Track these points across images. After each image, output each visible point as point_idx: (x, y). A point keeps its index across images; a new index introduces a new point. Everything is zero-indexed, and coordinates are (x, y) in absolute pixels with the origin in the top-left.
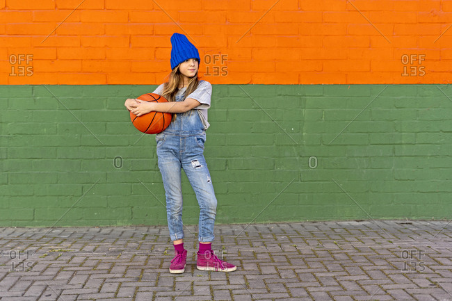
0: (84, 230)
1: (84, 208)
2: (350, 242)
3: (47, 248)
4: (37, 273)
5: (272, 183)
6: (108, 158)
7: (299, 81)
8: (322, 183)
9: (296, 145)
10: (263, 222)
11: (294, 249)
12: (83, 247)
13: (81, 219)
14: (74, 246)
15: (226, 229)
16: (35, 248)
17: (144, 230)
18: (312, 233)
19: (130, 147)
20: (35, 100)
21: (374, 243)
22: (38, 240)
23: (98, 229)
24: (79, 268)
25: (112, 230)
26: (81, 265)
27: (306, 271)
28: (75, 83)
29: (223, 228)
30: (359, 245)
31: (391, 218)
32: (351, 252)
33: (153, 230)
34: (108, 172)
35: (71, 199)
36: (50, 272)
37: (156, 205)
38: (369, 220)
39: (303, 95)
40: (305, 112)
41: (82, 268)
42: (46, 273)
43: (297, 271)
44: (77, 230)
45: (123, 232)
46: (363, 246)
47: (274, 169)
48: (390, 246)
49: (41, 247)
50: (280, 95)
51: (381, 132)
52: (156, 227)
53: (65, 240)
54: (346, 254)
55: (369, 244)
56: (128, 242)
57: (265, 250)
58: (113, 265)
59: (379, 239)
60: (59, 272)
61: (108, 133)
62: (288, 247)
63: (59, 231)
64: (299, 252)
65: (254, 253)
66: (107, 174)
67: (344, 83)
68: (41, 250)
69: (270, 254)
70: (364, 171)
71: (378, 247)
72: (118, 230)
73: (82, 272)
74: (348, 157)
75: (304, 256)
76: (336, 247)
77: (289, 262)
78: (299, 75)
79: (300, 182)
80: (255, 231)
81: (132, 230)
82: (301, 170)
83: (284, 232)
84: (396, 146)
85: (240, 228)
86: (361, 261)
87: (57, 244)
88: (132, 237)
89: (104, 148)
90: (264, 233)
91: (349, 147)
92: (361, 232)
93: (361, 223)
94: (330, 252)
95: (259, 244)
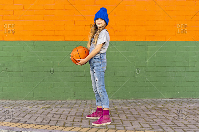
0: (55, 101)
1: (54, 92)
2: (168, 105)
3: (41, 106)
4: (39, 114)
5: (134, 82)
6: (65, 71)
7: (145, 39)
8: (155, 82)
9: (144, 67)
10: (130, 99)
11: (145, 107)
12: (56, 106)
13: (53, 97)
14: (52, 106)
15: (114, 101)
16: (36, 107)
17: (80, 102)
18: (152, 102)
19: (74, 67)
20: (35, 47)
21: (178, 105)
22: (36, 104)
23: (61, 101)
24: (56, 113)
25: (66, 102)
26: (57, 112)
27: (151, 114)
28: (52, 40)
29: (113, 101)
30: (172, 106)
31: (185, 98)
32: (169, 108)
33: (83, 101)
34: (65, 77)
35: (49, 88)
36: (45, 114)
37: (85, 91)
38: (175, 98)
39: (147, 46)
40: (148, 52)
41: (57, 113)
42: (43, 114)
43: (147, 114)
44: (52, 101)
45: (71, 102)
46: (174, 106)
47: (135, 76)
48: (185, 106)
49: (38, 106)
50: (137, 45)
51: (180, 61)
52: (84, 101)
53: (48, 104)
54: (167, 109)
55: (176, 106)
56: (74, 105)
57: (133, 107)
58: (70, 112)
59: (180, 104)
60: (48, 114)
61: (65, 61)
62: (142, 107)
63: (44, 102)
64: (147, 108)
65: (128, 108)
66: (64, 78)
67: (164, 40)
68: (38, 107)
69: (135, 109)
70: (173, 78)
71: (180, 106)
72: (69, 102)
73: (58, 114)
74: (166, 72)
75: (149, 109)
76: (162, 106)
77: (144, 111)
78: (145, 37)
79: (146, 82)
80: (127, 102)
81: (75, 102)
82: (146, 77)
83: (139, 102)
84: (187, 67)
85: (120, 101)
86: (174, 111)
87: (45, 105)
88: (75, 103)
89: (63, 67)
90: (131, 102)
91: (166, 67)
92: (173, 102)
93: (172, 99)
94: (161, 108)
95: (130, 106)
